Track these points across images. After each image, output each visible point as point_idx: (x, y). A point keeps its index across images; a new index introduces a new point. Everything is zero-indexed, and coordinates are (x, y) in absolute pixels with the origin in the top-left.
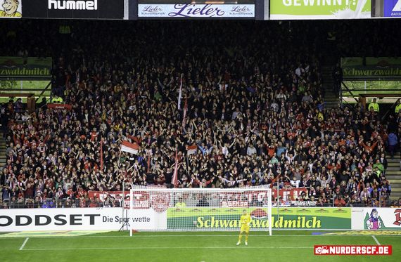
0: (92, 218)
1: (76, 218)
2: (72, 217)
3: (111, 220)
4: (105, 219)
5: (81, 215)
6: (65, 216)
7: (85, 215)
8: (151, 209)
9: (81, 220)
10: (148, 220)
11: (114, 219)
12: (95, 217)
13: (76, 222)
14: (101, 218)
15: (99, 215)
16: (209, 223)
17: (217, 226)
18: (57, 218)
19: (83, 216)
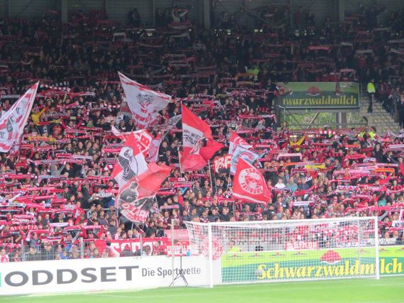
0: (129, 270)
1: (108, 271)
2: (103, 270)
3: (152, 273)
4: (146, 273)
5: (114, 268)
6: (94, 270)
7: (120, 268)
8: (202, 256)
9: (114, 274)
10: (198, 271)
11: (156, 272)
12: (133, 270)
13: (108, 277)
14: (140, 270)
15: (137, 267)
16: (272, 273)
17: (282, 276)
18: (84, 272)
19: (117, 268)
